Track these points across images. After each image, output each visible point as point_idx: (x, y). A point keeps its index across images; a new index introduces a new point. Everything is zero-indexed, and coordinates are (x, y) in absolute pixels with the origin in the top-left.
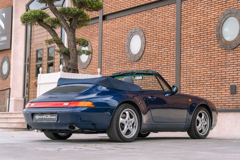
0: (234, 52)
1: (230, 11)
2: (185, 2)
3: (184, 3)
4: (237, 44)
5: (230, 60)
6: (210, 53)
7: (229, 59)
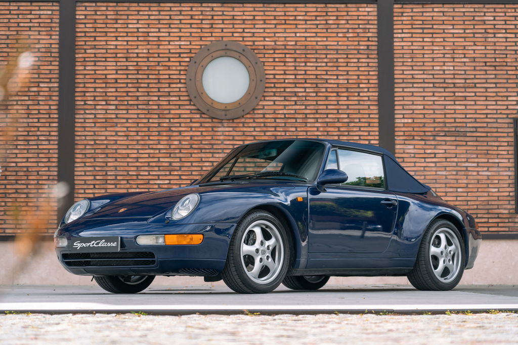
0: (235, 125)
1: (226, 45)
2: (87, 4)
3: (86, 7)
4: (243, 111)
5: (225, 140)
6: (168, 121)
7: (222, 138)
